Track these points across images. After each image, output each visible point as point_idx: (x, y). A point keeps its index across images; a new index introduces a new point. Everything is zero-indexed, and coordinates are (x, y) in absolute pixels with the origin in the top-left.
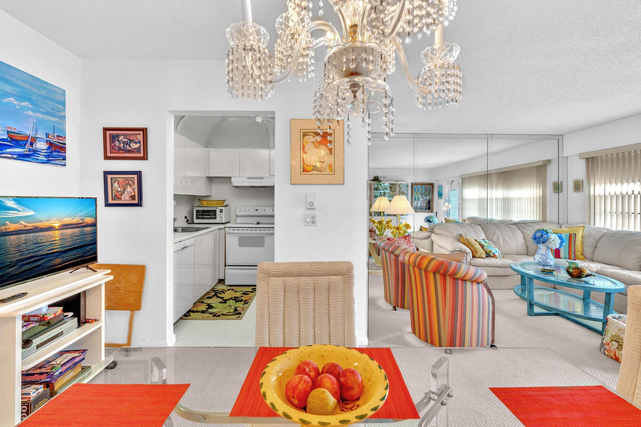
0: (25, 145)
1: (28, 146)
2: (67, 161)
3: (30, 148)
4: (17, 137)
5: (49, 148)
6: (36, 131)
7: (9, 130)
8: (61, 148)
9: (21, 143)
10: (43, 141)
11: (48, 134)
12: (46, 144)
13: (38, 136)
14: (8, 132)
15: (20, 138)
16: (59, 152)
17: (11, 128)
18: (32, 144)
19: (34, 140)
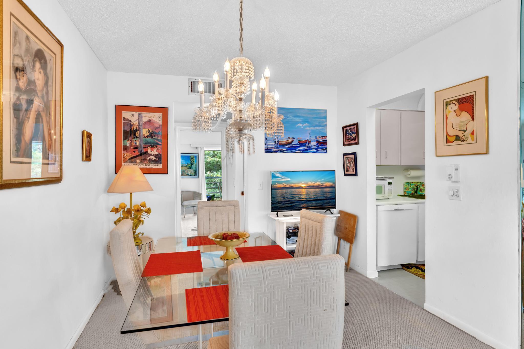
0: (306, 145)
1: (307, 145)
2: (328, 150)
3: (308, 146)
4: (302, 142)
5: (317, 144)
6: (311, 136)
7: (299, 139)
8: (325, 143)
9: (304, 144)
10: (315, 141)
11: (317, 137)
12: (315, 142)
13: (312, 139)
14: (298, 140)
15: (303, 142)
16: (323, 145)
17: (299, 138)
18: (309, 144)
19: (310, 142)
